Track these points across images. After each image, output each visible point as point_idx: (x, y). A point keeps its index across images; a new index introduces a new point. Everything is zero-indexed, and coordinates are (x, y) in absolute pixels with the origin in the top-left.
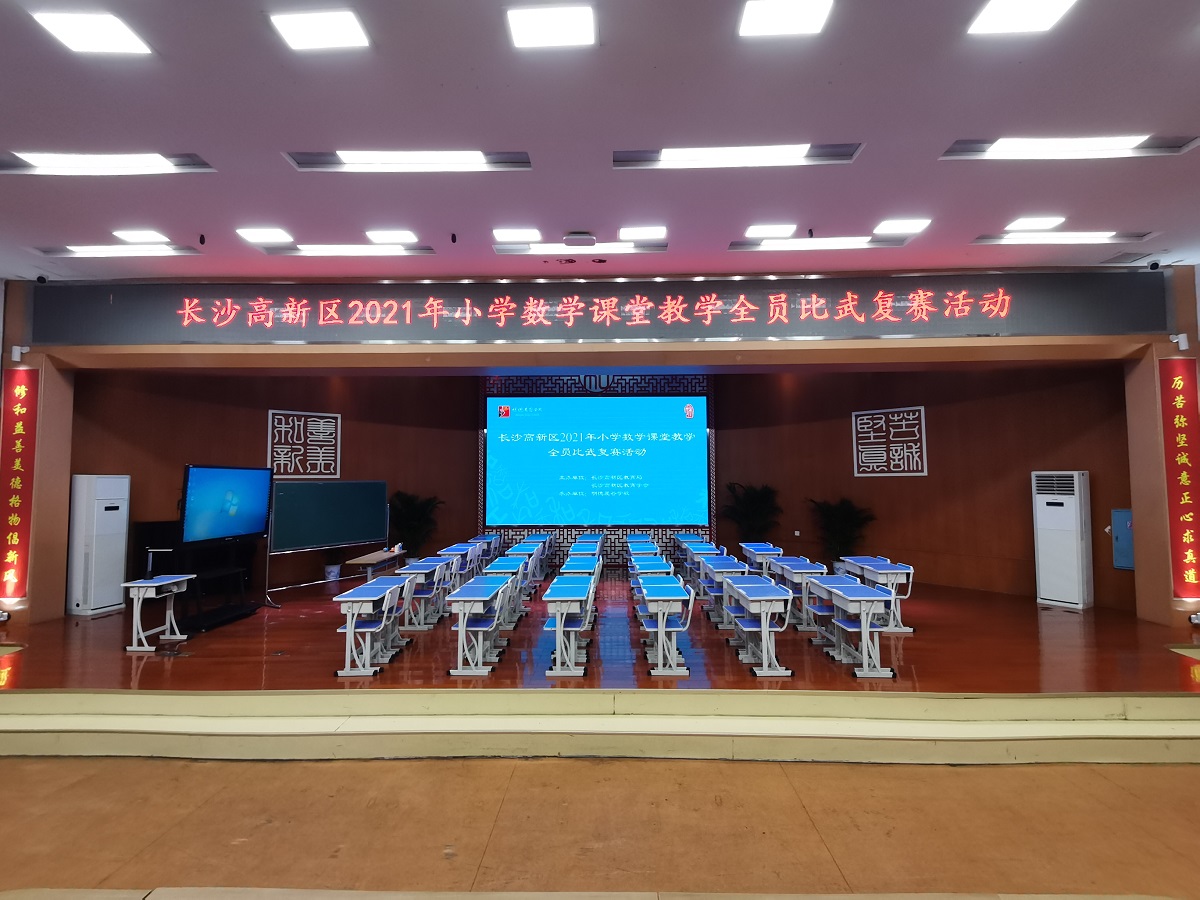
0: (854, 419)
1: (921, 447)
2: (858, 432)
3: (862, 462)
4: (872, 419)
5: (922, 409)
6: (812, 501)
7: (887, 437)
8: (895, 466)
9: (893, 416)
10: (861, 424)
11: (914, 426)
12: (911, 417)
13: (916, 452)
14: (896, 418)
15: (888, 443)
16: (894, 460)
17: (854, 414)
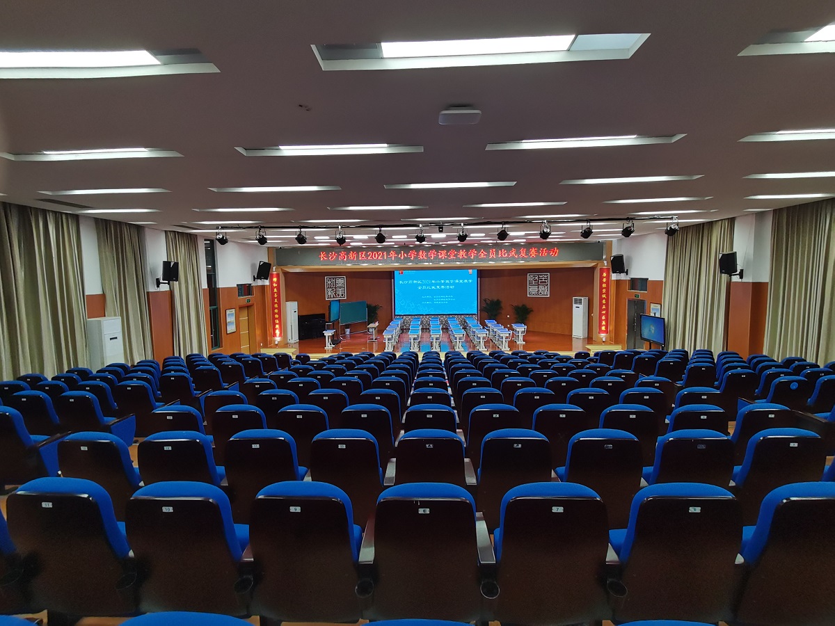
1: (548, 287)
2: (529, 281)
3: (530, 292)
4: (534, 276)
5: (549, 274)
6: (514, 305)
7: (538, 283)
9: (540, 277)
10: (530, 278)
11: (546, 280)
12: (546, 277)
13: (546, 289)
16: (540, 291)
17: (528, 275)
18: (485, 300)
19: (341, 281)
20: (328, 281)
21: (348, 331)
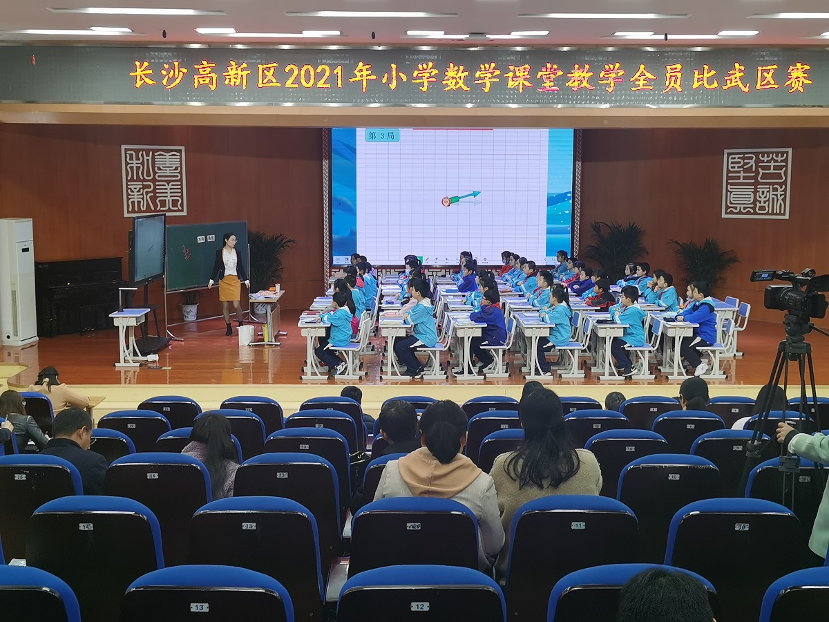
0: (725, 156)
1: (785, 190)
2: (729, 171)
3: (731, 203)
4: (743, 158)
5: (790, 151)
6: (676, 242)
7: (755, 178)
8: (762, 208)
9: (763, 157)
10: (732, 163)
11: (780, 168)
12: (779, 159)
13: (781, 195)
14: (765, 159)
15: (756, 184)
16: (760, 202)
17: (726, 151)
18: (596, 227)
19: (171, 162)
20: (129, 158)
21: (191, 313)
